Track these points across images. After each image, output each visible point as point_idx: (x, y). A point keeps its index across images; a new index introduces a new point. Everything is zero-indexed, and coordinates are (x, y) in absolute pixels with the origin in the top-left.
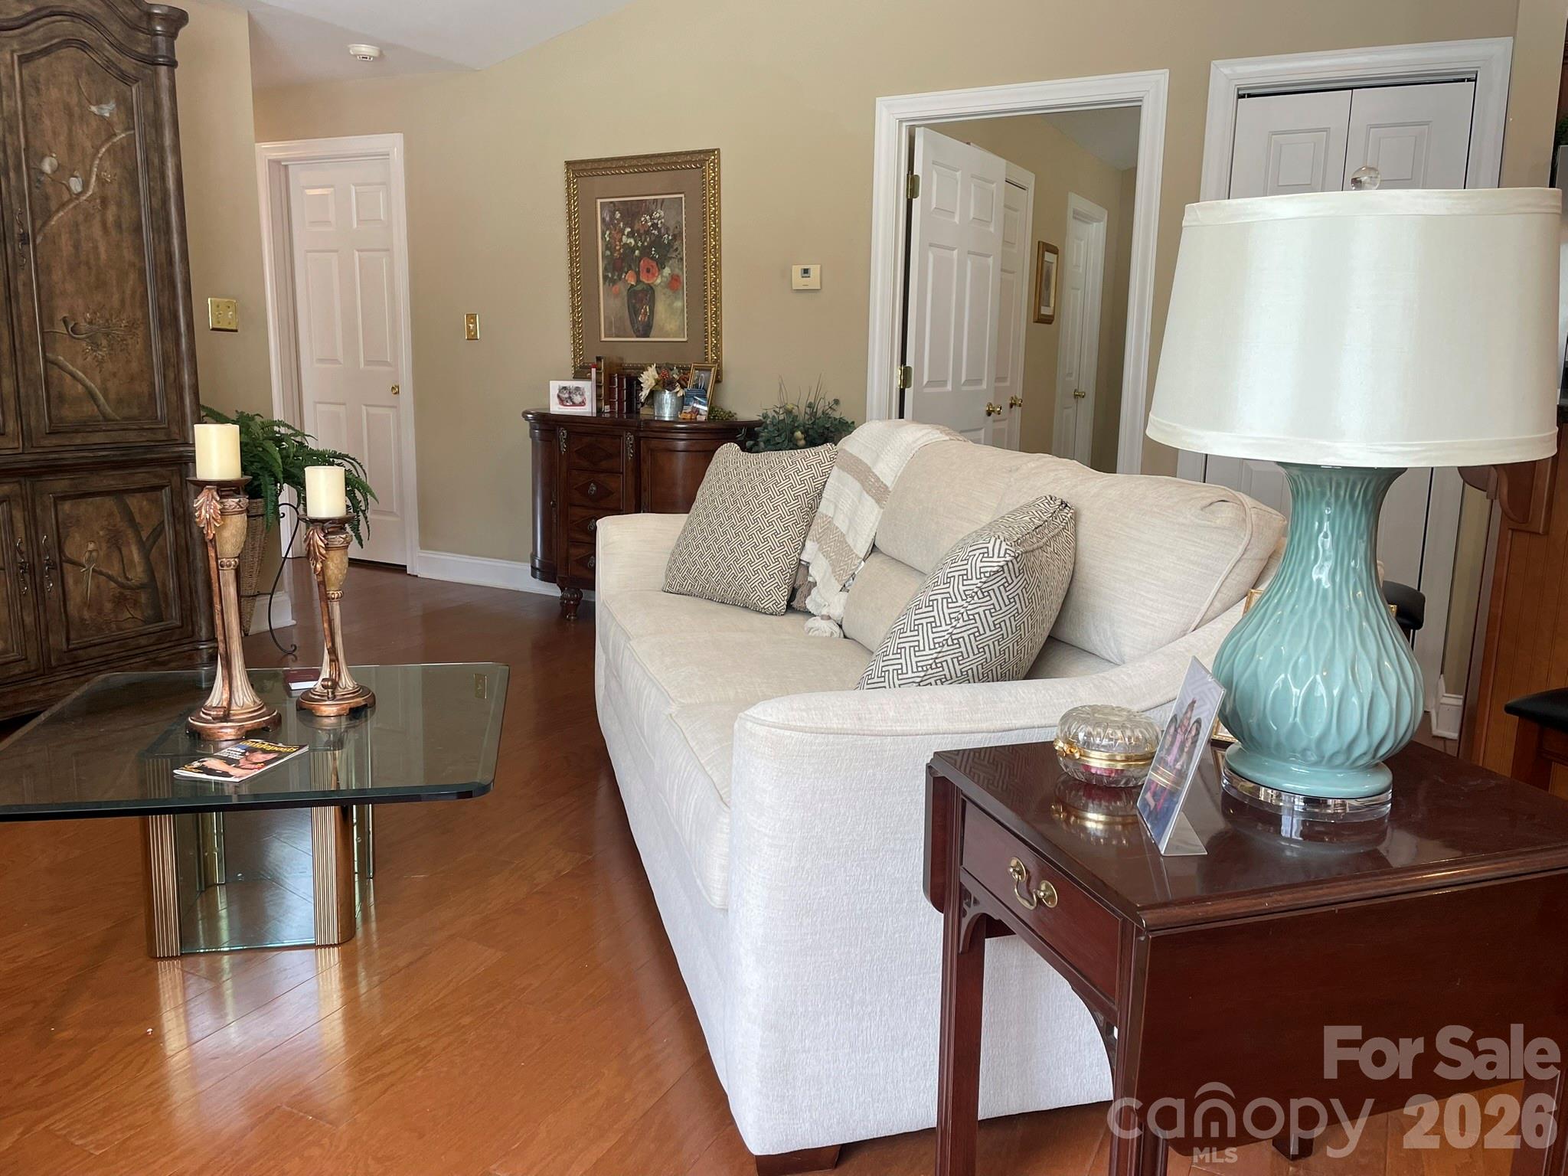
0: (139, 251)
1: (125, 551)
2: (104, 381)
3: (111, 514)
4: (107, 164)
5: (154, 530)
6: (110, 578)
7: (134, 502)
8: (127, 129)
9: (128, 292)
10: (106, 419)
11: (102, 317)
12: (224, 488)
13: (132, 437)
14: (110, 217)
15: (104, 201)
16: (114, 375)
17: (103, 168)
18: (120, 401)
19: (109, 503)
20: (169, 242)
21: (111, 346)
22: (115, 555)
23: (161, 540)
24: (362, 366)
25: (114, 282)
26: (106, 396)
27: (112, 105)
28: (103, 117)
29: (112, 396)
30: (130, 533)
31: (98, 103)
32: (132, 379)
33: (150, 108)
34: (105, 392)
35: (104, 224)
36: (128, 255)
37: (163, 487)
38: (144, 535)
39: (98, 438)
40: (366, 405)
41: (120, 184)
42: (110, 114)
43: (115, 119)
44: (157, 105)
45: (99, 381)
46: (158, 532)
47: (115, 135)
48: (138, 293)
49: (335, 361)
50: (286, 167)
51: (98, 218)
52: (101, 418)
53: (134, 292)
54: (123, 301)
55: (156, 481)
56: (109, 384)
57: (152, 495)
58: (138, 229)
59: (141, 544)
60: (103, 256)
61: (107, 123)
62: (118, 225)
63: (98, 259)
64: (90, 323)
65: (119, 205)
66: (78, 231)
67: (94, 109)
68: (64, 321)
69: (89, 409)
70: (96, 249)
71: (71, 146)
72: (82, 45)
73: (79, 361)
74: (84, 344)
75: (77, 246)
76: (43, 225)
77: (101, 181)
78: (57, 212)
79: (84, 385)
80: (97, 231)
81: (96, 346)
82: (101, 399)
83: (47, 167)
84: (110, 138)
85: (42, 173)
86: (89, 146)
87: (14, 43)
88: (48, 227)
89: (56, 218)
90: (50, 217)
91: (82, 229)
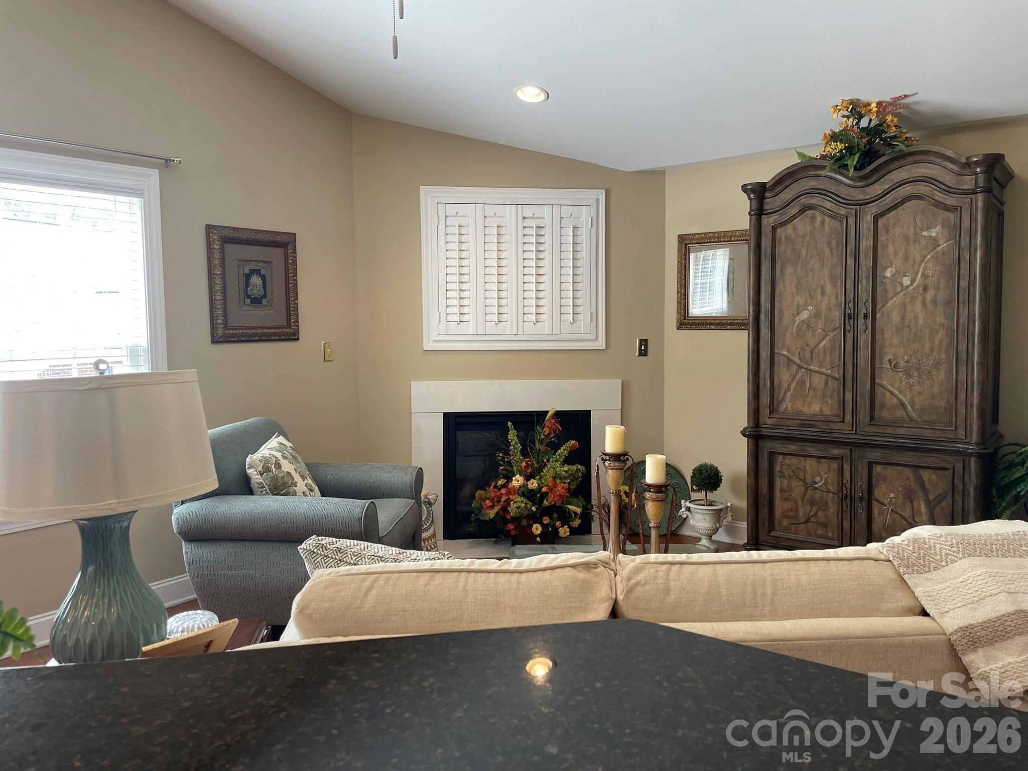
1: (915, 503)
2: (912, 397)
3: (908, 479)
4: (931, 265)
5: (938, 496)
6: (903, 517)
7: (928, 476)
8: (946, 241)
9: (937, 343)
10: (911, 420)
11: (915, 358)
13: (927, 433)
14: (929, 297)
15: (925, 289)
16: (920, 394)
17: (930, 267)
18: (923, 410)
19: (907, 471)
21: (920, 376)
22: (908, 504)
23: (943, 504)
25: (927, 337)
26: (913, 407)
27: (939, 228)
28: (931, 237)
29: (917, 406)
30: (921, 494)
31: (929, 228)
32: (933, 397)
33: (966, 224)
34: (912, 404)
35: (924, 302)
37: (949, 469)
38: (931, 497)
39: (901, 431)
41: (938, 276)
42: (937, 234)
43: (940, 236)
44: (973, 218)
45: (909, 397)
46: (942, 497)
47: (939, 246)
48: (944, 343)
51: (920, 298)
52: (907, 419)
53: (941, 342)
54: (932, 349)
55: (942, 465)
56: (916, 399)
57: (941, 472)
59: (928, 503)
60: (921, 322)
61: (935, 242)
62: (934, 301)
63: (917, 322)
64: (907, 362)
65: (937, 289)
66: (905, 308)
67: (925, 233)
68: (890, 361)
69: (900, 413)
70: (916, 318)
71: (906, 258)
72: (919, 197)
73: (897, 384)
74: (901, 375)
75: (903, 317)
76: (882, 307)
77: (925, 276)
78: (892, 298)
79: (898, 399)
80: (918, 305)
81: (909, 376)
82: (910, 408)
83: (888, 274)
84: (935, 248)
85: (885, 277)
86: (918, 256)
87: (873, 209)
88: (885, 308)
89: (891, 302)
90: (887, 302)
91: (909, 307)
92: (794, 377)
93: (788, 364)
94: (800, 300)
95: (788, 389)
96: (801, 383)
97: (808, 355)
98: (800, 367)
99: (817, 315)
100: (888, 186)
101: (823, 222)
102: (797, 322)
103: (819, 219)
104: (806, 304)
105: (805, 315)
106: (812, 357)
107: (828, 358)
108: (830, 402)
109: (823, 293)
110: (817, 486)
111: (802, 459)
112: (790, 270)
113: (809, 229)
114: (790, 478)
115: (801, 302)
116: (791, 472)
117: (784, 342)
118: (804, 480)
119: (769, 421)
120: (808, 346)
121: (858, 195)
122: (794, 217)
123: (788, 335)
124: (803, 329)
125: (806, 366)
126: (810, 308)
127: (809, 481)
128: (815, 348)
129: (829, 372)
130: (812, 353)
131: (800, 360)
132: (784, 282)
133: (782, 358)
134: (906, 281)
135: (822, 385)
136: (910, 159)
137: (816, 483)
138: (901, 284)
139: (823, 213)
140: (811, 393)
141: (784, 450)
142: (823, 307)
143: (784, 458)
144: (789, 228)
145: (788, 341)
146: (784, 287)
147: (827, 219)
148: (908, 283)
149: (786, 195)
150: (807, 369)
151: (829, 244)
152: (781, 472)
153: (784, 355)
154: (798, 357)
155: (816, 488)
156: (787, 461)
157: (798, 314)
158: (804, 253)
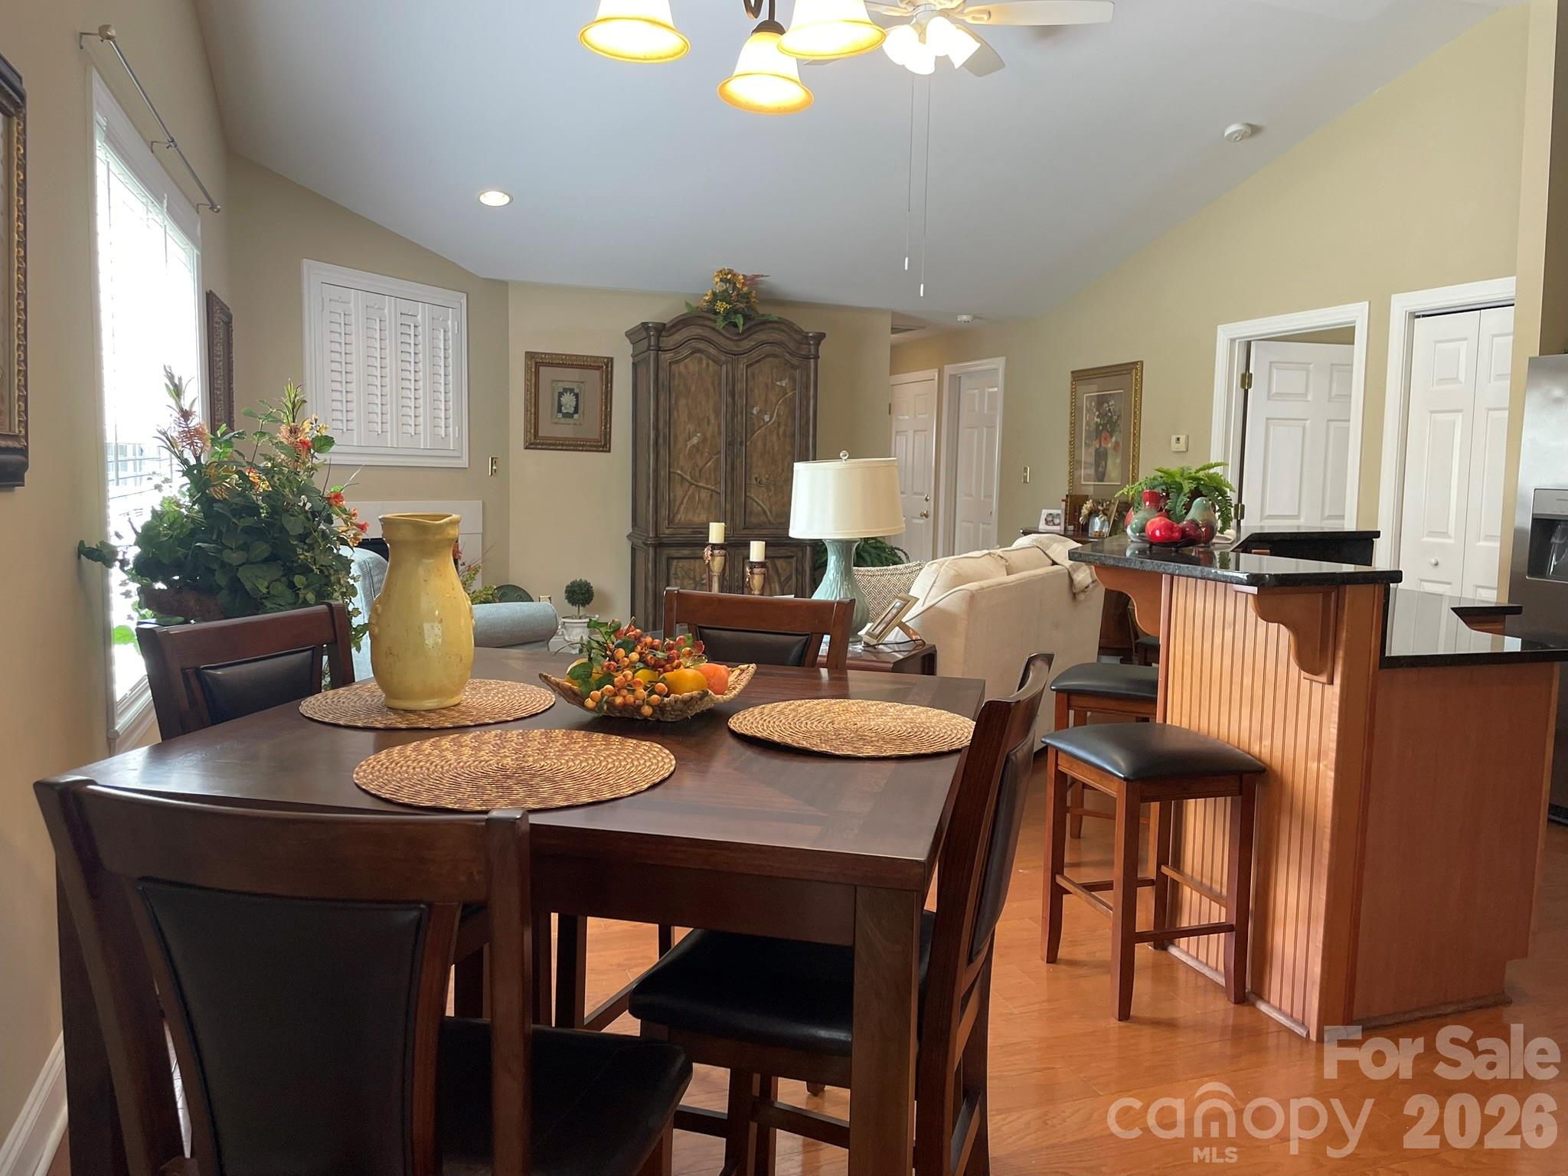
0: (793, 447)
1: (773, 586)
2: (771, 506)
4: (782, 407)
7: (780, 564)
8: (792, 391)
9: (786, 464)
10: (770, 523)
11: (773, 476)
14: (781, 431)
15: (779, 425)
16: (776, 503)
17: (780, 409)
18: (777, 515)
20: (808, 441)
21: (775, 490)
23: (790, 583)
24: (982, 498)
25: (780, 461)
26: (771, 513)
27: (787, 381)
28: (782, 386)
29: (774, 513)
30: (776, 579)
31: (781, 380)
32: (784, 506)
33: (804, 380)
34: (771, 511)
35: (778, 434)
36: (788, 448)
37: (792, 557)
38: (782, 579)
41: (787, 416)
42: (786, 384)
43: (788, 386)
44: (808, 376)
45: (768, 506)
46: (789, 578)
47: (787, 393)
51: (776, 432)
54: (783, 470)
55: (790, 554)
56: (773, 508)
57: (788, 560)
58: (793, 436)
59: (780, 582)
60: (776, 449)
61: (784, 390)
62: (785, 434)
63: (773, 450)
64: (767, 479)
65: (786, 425)
66: (766, 439)
67: (778, 383)
68: (756, 479)
69: (763, 518)
70: (773, 446)
71: (766, 401)
72: (775, 356)
73: (761, 497)
74: (763, 489)
75: (765, 445)
76: (751, 437)
77: (778, 415)
78: (758, 430)
79: (761, 507)
80: (774, 438)
81: (769, 490)
82: (769, 514)
83: (755, 411)
84: (784, 396)
85: (753, 414)
86: (774, 401)
87: (744, 361)
88: (752, 438)
89: (757, 433)
90: (754, 434)
91: (768, 437)
92: (687, 492)
93: (682, 481)
94: (691, 427)
95: (682, 503)
96: (692, 497)
97: (697, 474)
98: (691, 484)
99: (704, 440)
100: (753, 343)
101: (708, 365)
102: (689, 446)
103: (705, 362)
104: (696, 431)
105: (695, 440)
106: (700, 477)
107: (713, 477)
108: (714, 513)
109: (708, 423)
110: (704, 582)
111: (692, 561)
112: (682, 402)
113: (697, 368)
114: (683, 578)
115: (692, 430)
116: (683, 573)
117: (678, 463)
118: (694, 579)
119: (667, 531)
120: (697, 466)
121: (731, 346)
122: (686, 357)
123: (681, 457)
124: (694, 452)
125: (695, 483)
126: (699, 435)
127: (697, 579)
128: (702, 468)
129: (713, 488)
130: (700, 471)
131: (692, 478)
132: (678, 411)
133: (677, 477)
134: (767, 418)
135: (709, 498)
136: (770, 325)
137: (703, 580)
138: (764, 420)
139: (708, 357)
140: (700, 506)
141: (679, 555)
142: (709, 435)
143: (677, 562)
144: (682, 366)
145: (682, 462)
146: (678, 415)
147: (711, 362)
148: (768, 419)
149: (678, 337)
150: (697, 486)
151: (713, 383)
152: (676, 574)
153: (679, 474)
154: (689, 474)
155: (703, 584)
156: (680, 564)
157: (690, 439)
158: (693, 388)
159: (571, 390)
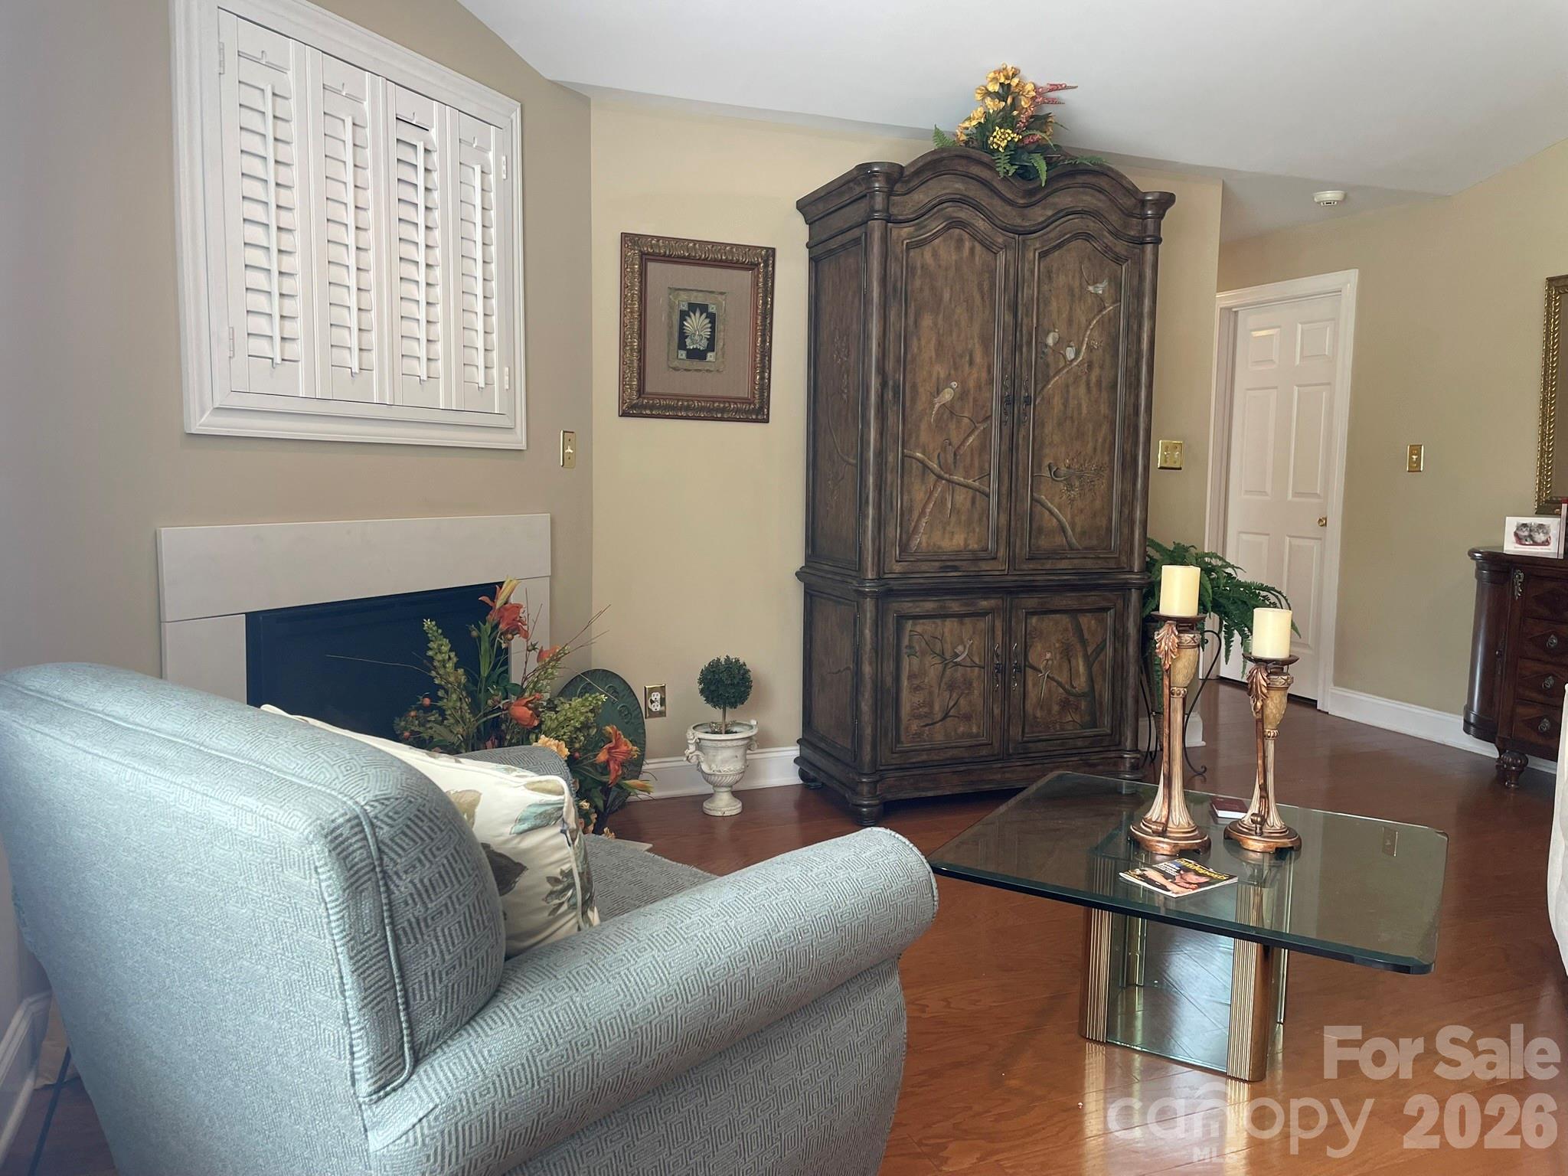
0: (1113, 406)
1: (1073, 662)
2: (1073, 517)
3: (1066, 630)
4: (1096, 334)
5: (1098, 646)
6: (1059, 684)
7: (1087, 622)
8: (1114, 303)
9: (1100, 440)
10: (1071, 549)
11: (1078, 462)
12: (1184, 624)
13: (1089, 564)
14: (1094, 378)
15: (1090, 366)
16: (1082, 511)
17: (1093, 336)
18: (1083, 533)
19: (1065, 620)
20: (1137, 396)
21: (1081, 486)
22: (1066, 665)
23: (1102, 657)
24: (1290, 497)
25: (1091, 433)
26: (1073, 530)
27: (1105, 283)
28: (1097, 295)
29: (1078, 529)
30: (1078, 647)
31: (1095, 283)
32: (1094, 515)
33: (1135, 282)
34: (1073, 525)
35: (1088, 384)
36: (1104, 409)
37: (1109, 609)
38: (1090, 650)
39: (1064, 564)
40: (1290, 536)
41: (1104, 351)
42: (1103, 291)
43: (1106, 295)
44: (1141, 277)
45: (1069, 516)
46: (1101, 648)
47: (1105, 308)
48: (1108, 441)
49: (1264, 493)
50: (1236, 312)
51: (1084, 379)
52: (1067, 548)
53: (1104, 440)
54: (1095, 449)
55: (1104, 604)
56: (1077, 519)
57: (1102, 615)
58: (1114, 386)
59: (1086, 657)
60: (1084, 411)
61: (1100, 299)
62: (1099, 383)
63: (1080, 414)
64: (1069, 468)
65: (1102, 367)
66: (1068, 392)
67: (1091, 288)
68: (1049, 466)
69: (1059, 540)
70: (1080, 405)
71: (1070, 322)
72: (1087, 237)
73: (1057, 499)
74: (1062, 485)
75: (1065, 405)
76: (1042, 389)
77: (1090, 348)
78: (1054, 376)
79: (1059, 520)
80: (1082, 390)
81: (1070, 487)
82: (1070, 532)
83: (1050, 341)
84: (1101, 311)
85: (1046, 346)
86: (1083, 320)
87: (1035, 244)
88: (1046, 390)
89: (1052, 383)
90: (1048, 382)
91: (1071, 389)
92: (931, 493)
93: (924, 474)
94: (940, 370)
95: (922, 513)
96: (942, 501)
97: (950, 459)
98: (940, 477)
99: (962, 395)
100: (1050, 213)
101: (972, 250)
102: (937, 406)
103: (967, 245)
104: (949, 379)
105: (947, 395)
106: (955, 463)
107: (976, 464)
108: (977, 530)
109: (971, 363)
110: (959, 659)
111: (939, 621)
112: (927, 321)
113: (954, 258)
114: (923, 653)
115: (942, 375)
116: (923, 644)
117: (917, 437)
118: (942, 655)
119: (898, 568)
120: (950, 444)
121: (1014, 218)
122: (935, 236)
123: (923, 426)
124: (945, 417)
125: (947, 476)
126: (954, 384)
127: (948, 656)
128: (959, 447)
129: (977, 484)
130: (955, 454)
131: (940, 467)
132: (919, 340)
133: (914, 463)
134: (1070, 353)
135: (969, 503)
136: (1080, 179)
137: (957, 656)
138: (1064, 357)
139: (973, 237)
140: (953, 519)
141: (917, 611)
142: (971, 384)
143: (914, 625)
144: (927, 252)
145: (924, 437)
146: (919, 348)
147: (978, 247)
148: (1073, 357)
149: (921, 197)
150: (949, 481)
151: (980, 286)
152: (910, 647)
153: (918, 460)
154: (936, 461)
155: (957, 664)
156: (919, 629)
157: (938, 393)
158: (947, 296)
159: (703, 308)
